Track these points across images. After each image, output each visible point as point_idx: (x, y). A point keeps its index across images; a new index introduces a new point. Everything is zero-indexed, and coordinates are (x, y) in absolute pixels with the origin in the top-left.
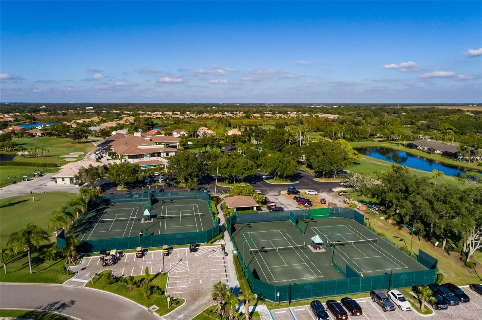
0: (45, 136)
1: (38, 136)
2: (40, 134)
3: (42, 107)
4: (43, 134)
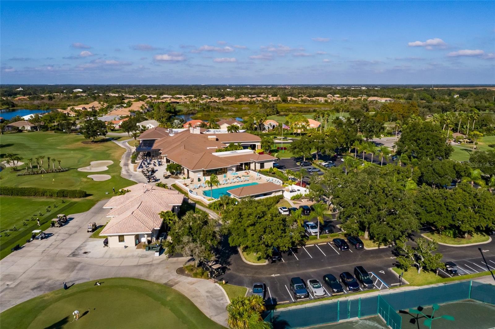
0: (37, 130)
1: (27, 130)
2: (29, 128)
3: (18, 90)
4: (34, 128)
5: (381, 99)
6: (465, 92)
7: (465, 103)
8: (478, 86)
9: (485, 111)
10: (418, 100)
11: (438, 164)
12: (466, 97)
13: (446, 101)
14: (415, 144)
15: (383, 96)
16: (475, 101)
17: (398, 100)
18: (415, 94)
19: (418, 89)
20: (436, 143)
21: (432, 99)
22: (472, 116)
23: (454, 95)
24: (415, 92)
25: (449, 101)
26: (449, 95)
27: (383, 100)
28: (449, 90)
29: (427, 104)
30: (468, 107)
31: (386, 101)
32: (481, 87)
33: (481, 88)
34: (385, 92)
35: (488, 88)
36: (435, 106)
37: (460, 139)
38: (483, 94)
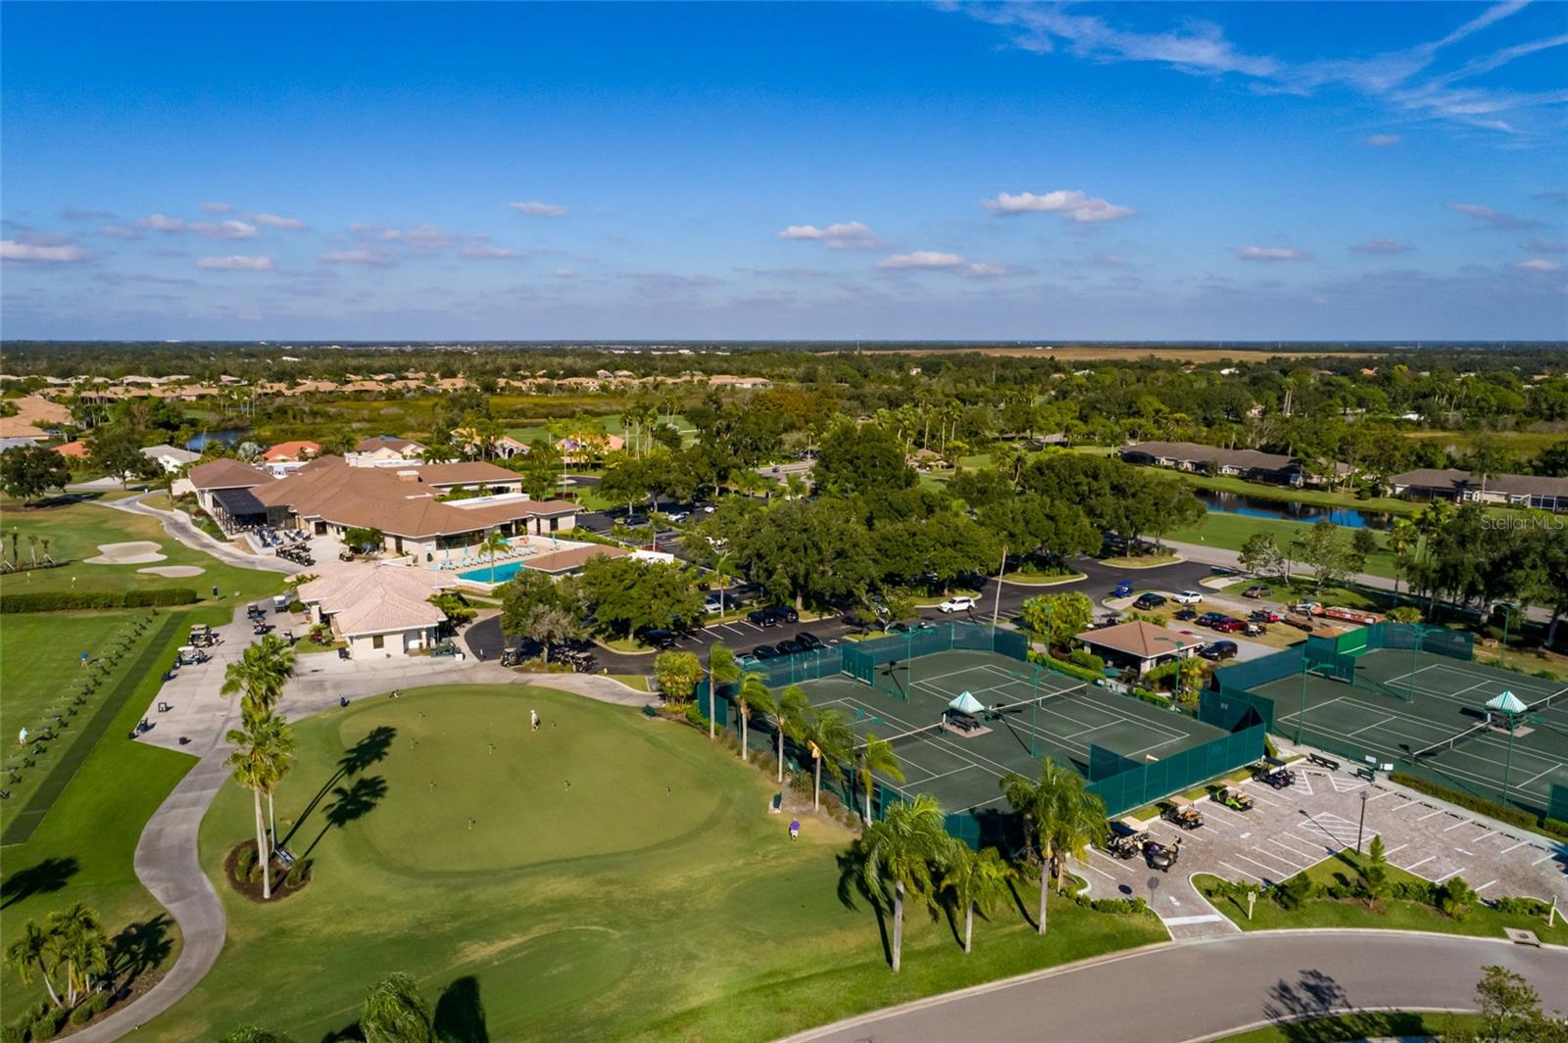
5: (741, 380)
6: (934, 360)
7: (934, 387)
8: (961, 346)
9: (976, 404)
10: (830, 381)
11: (897, 497)
12: (937, 373)
13: (894, 383)
14: (850, 468)
15: (743, 373)
16: (956, 381)
17: (782, 383)
18: (820, 368)
19: (824, 354)
20: (889, 464)
21: (862, 380)
22: (948, 412)
23: (910, 368)
24: (819, 361)
25: (902, 382)
26: (900, 368)
27: (747, 383)
28: (899, 355)
29: (853, 389)
30: (941, 397)
31: (754, 385)
32: (969, 348)
33: (968, 351)
34: (745, 362)
35: (983, 352)
36: (873, 395)
37: (929, 460)
38: (974, 366)
